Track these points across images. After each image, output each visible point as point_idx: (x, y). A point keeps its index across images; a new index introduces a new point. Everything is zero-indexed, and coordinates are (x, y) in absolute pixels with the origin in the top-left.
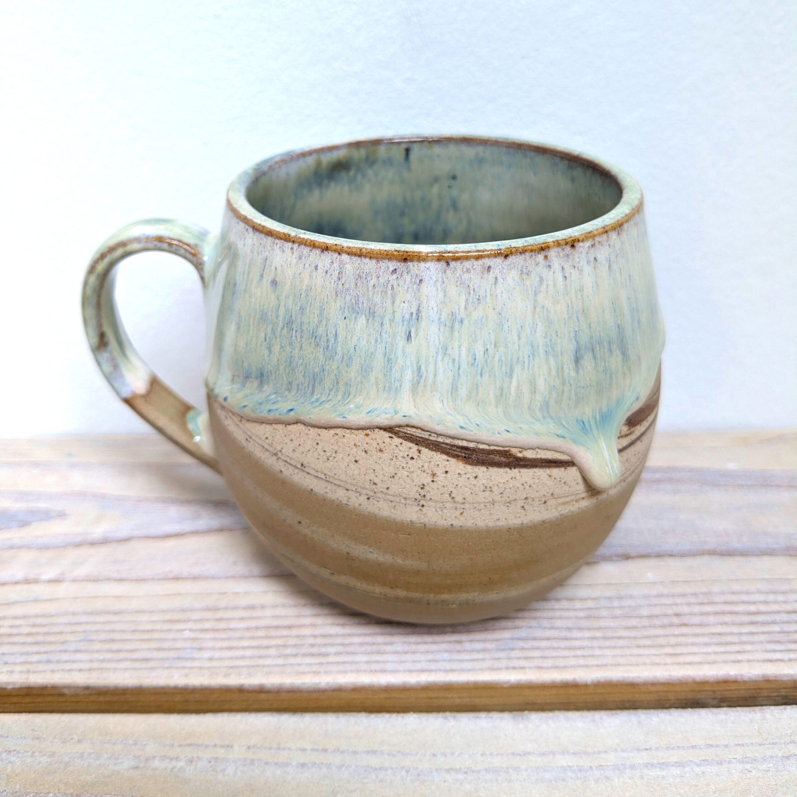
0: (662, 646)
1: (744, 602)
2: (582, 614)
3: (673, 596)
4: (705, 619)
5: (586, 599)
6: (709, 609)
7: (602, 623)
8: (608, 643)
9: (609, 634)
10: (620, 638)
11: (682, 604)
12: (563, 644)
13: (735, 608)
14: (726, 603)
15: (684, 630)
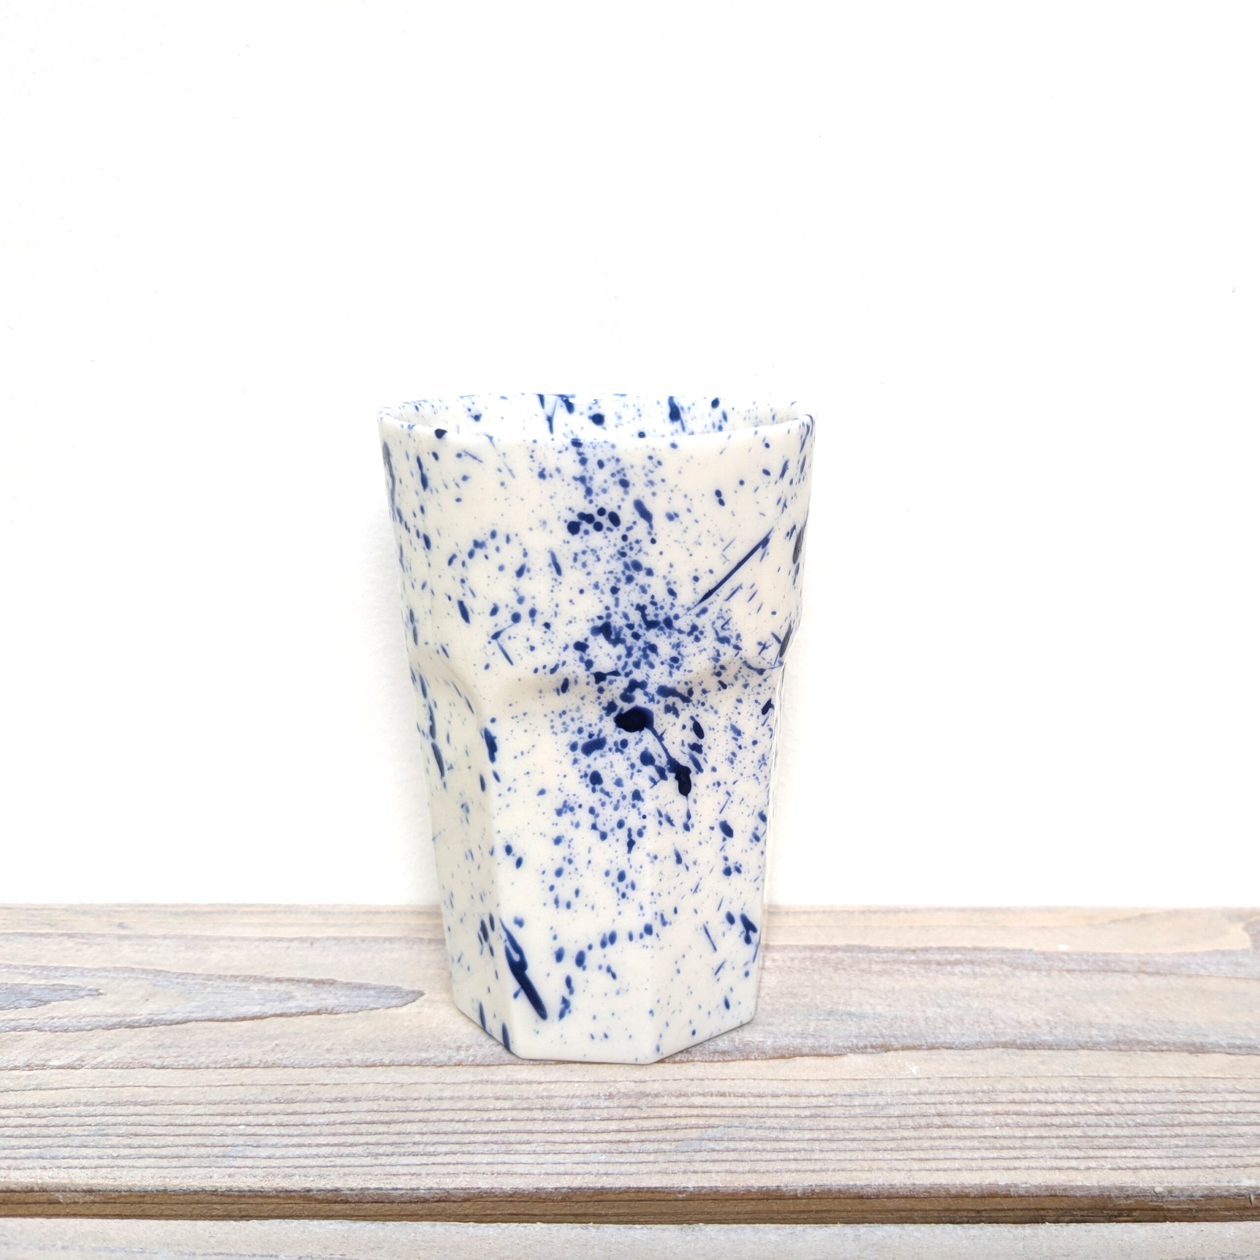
0: (911, 1150)
1: (1039, 1102)
2: (807, 1112)
3: (940, 1094)
4: (979, 1120)
5: (817, 1096)
6: (988, 1108)
7: (831, 1123)
8: (834, 1146)
9: (841, 1135)
10: (854, 1140)
11: (951, 1103)
12: (769, 1146)
13: (1025, 1108)
14: (1013, 1102)
15: (947, 1132)
